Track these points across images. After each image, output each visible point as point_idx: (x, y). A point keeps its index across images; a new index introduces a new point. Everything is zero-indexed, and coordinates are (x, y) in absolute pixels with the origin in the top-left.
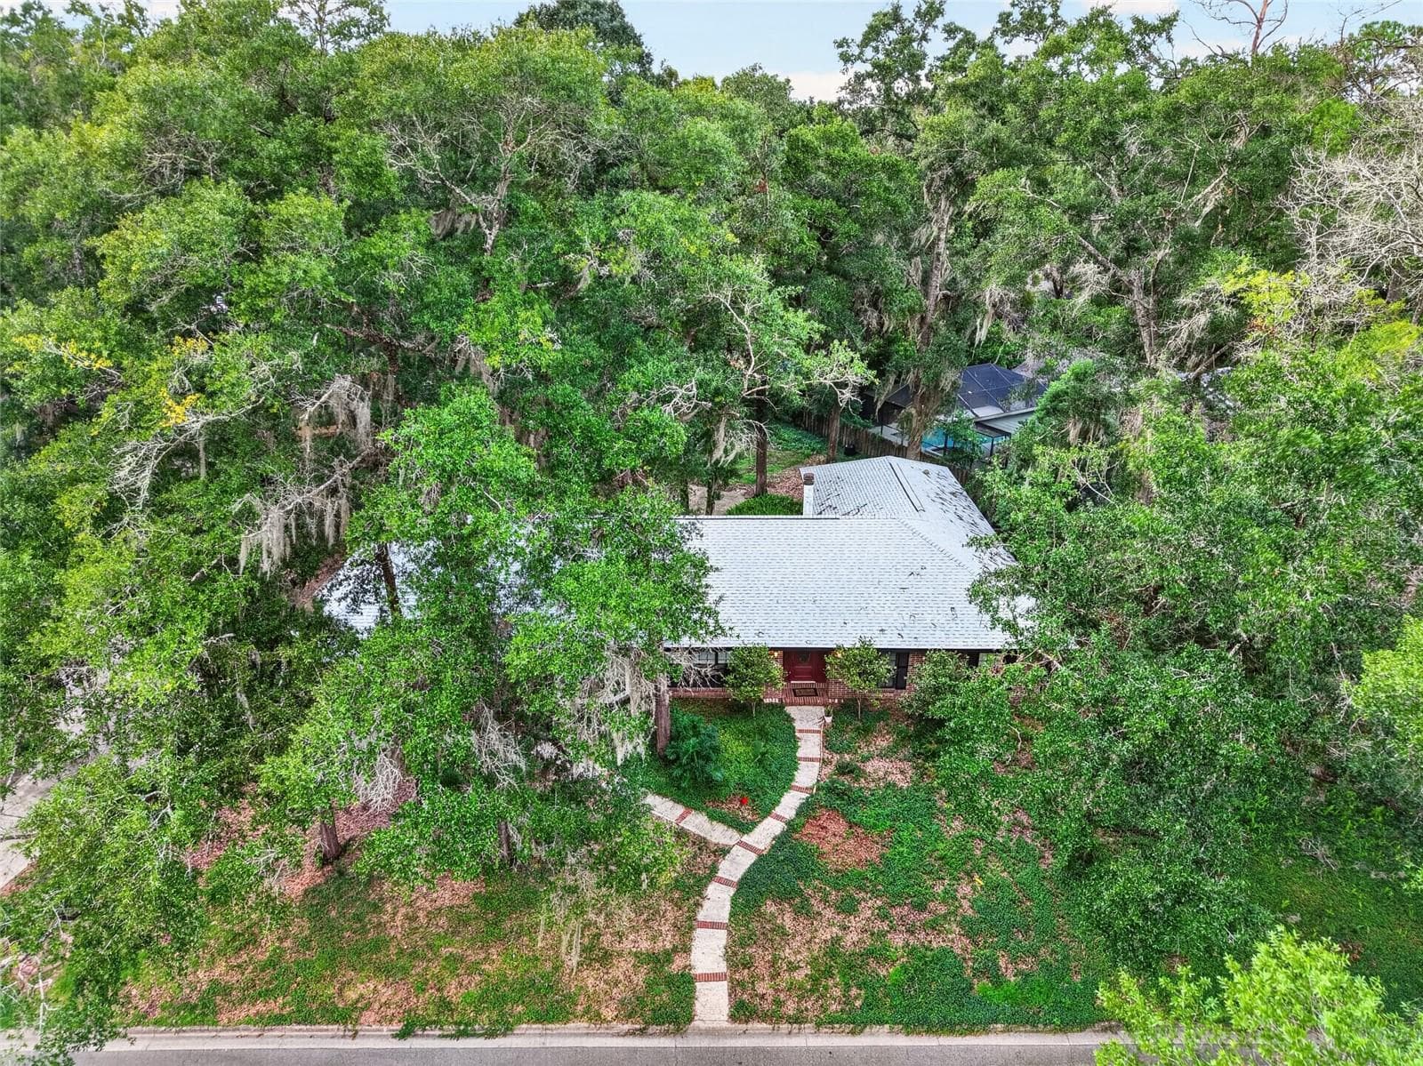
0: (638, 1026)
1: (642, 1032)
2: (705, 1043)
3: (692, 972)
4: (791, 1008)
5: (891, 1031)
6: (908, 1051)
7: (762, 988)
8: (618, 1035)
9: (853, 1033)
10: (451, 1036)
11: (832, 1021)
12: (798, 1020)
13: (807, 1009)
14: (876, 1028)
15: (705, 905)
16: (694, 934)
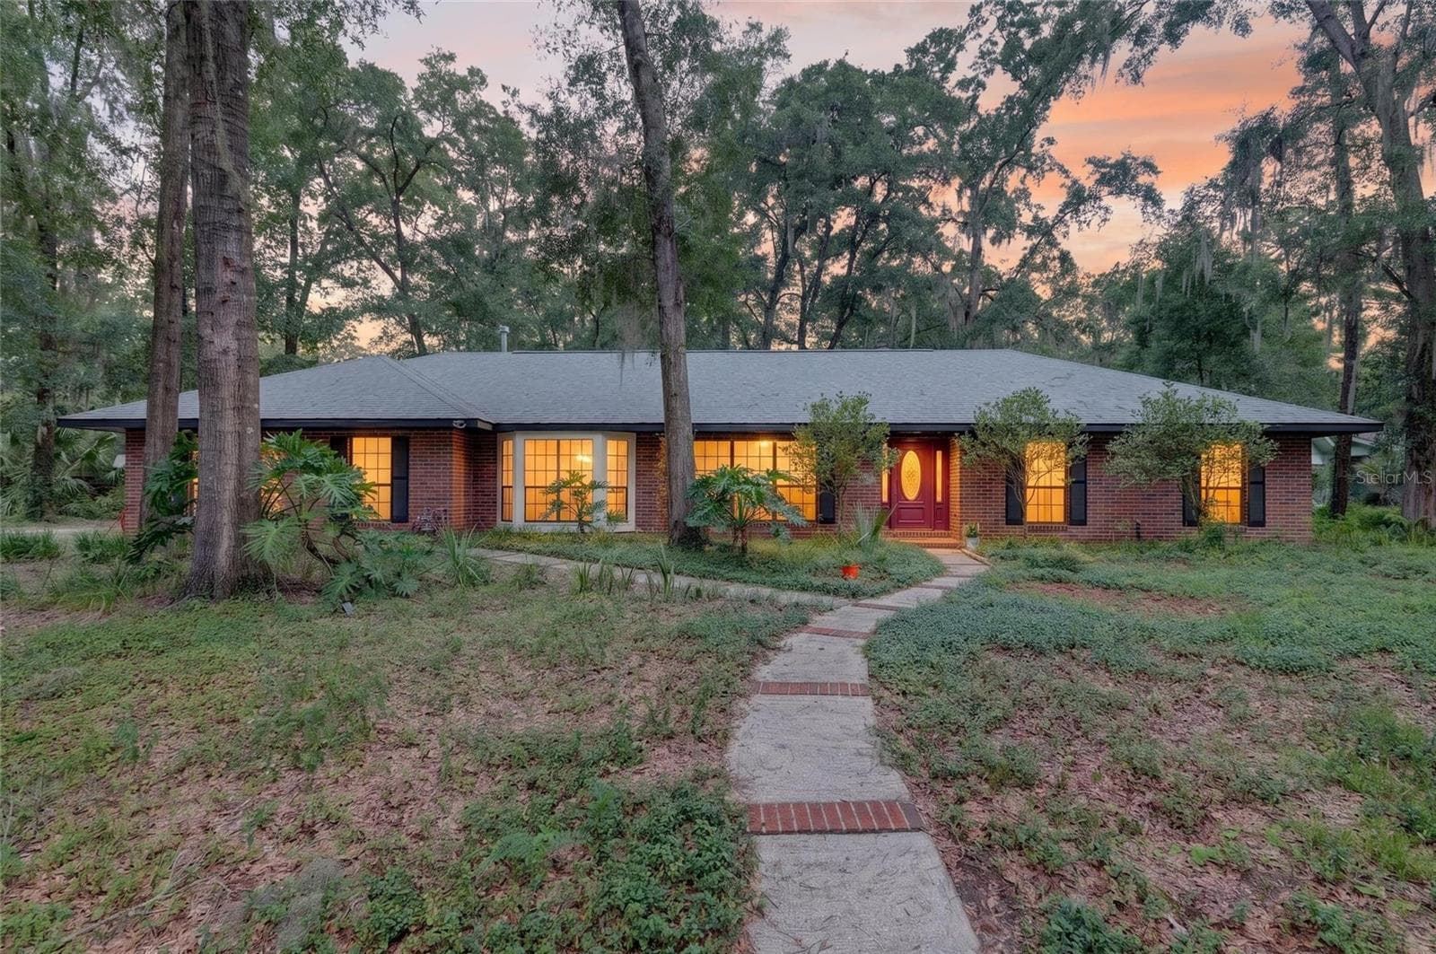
3: (733, 797)
15: (779, 660)
16: (742, 704)
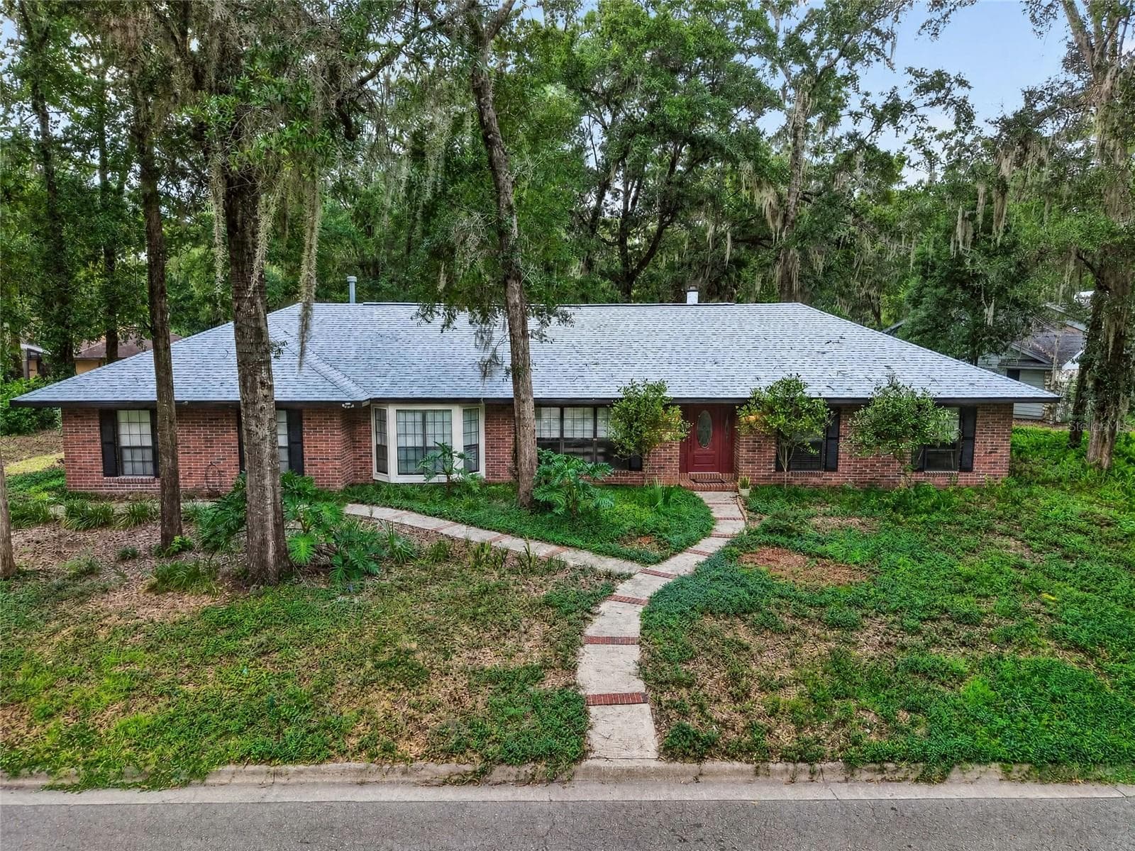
0: (469, 768)
1: (478, 778)
2: (614, 794)
3: (581, 692)
4: (785, 736)
5: (1007, 776)
6: (1069, 807)
7: (722, 711)
8: (427, 784)
9: (925, 779)
10: (74, 788)
11: (879, 759)
12: (805, 756)
13: (818, 740)
14: (977, 769)
15: (598, 621)
16: (581, 650)
